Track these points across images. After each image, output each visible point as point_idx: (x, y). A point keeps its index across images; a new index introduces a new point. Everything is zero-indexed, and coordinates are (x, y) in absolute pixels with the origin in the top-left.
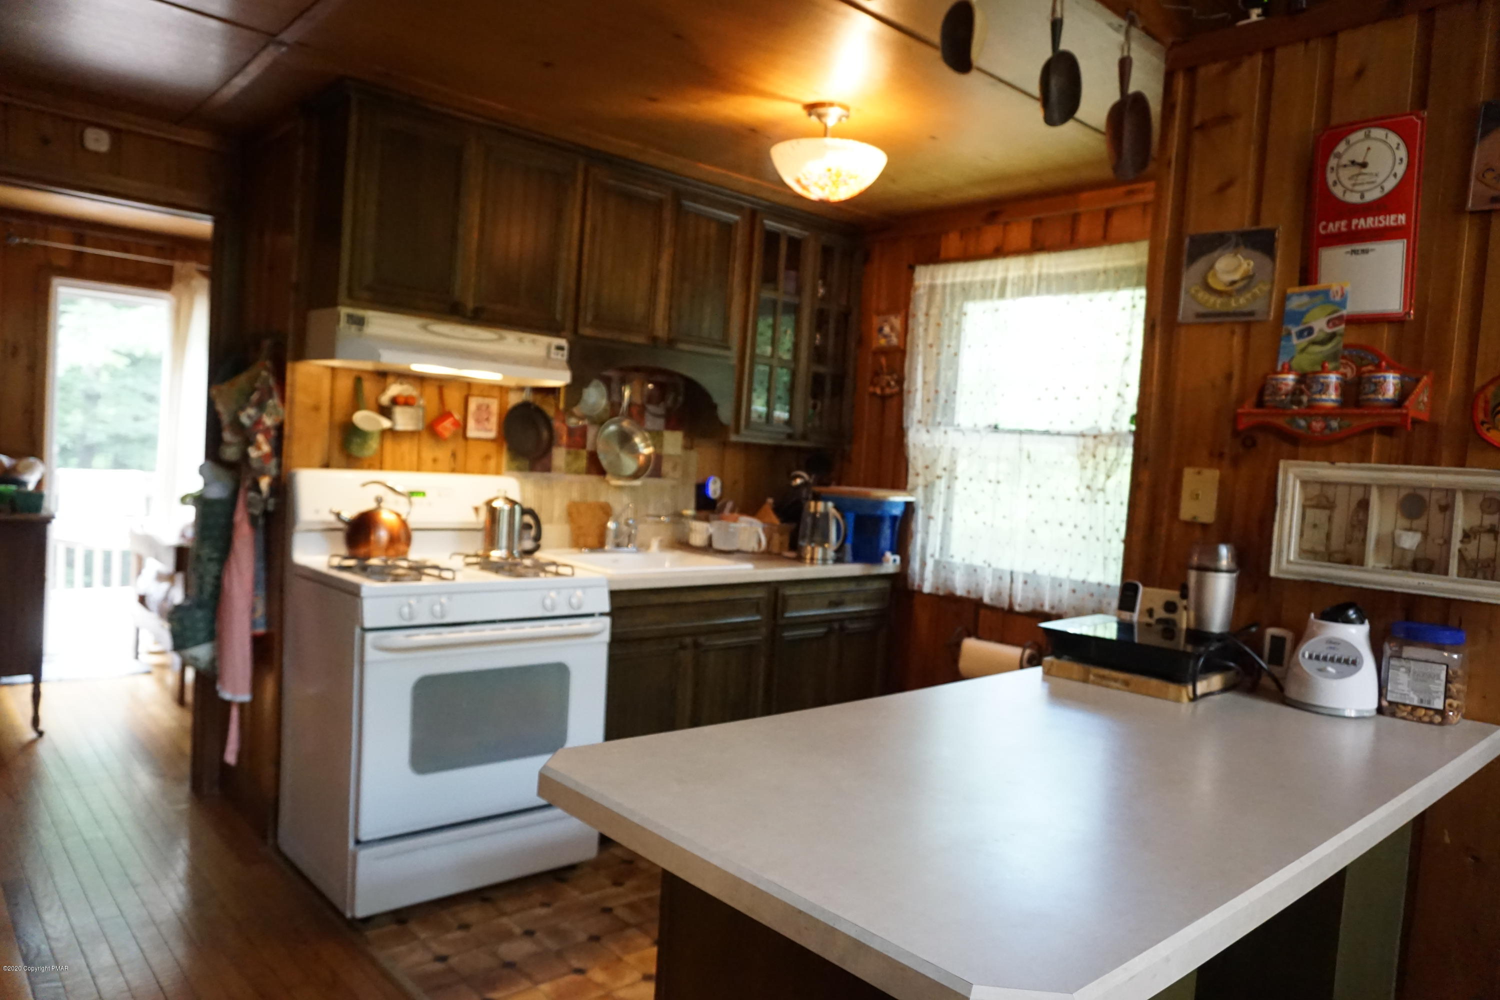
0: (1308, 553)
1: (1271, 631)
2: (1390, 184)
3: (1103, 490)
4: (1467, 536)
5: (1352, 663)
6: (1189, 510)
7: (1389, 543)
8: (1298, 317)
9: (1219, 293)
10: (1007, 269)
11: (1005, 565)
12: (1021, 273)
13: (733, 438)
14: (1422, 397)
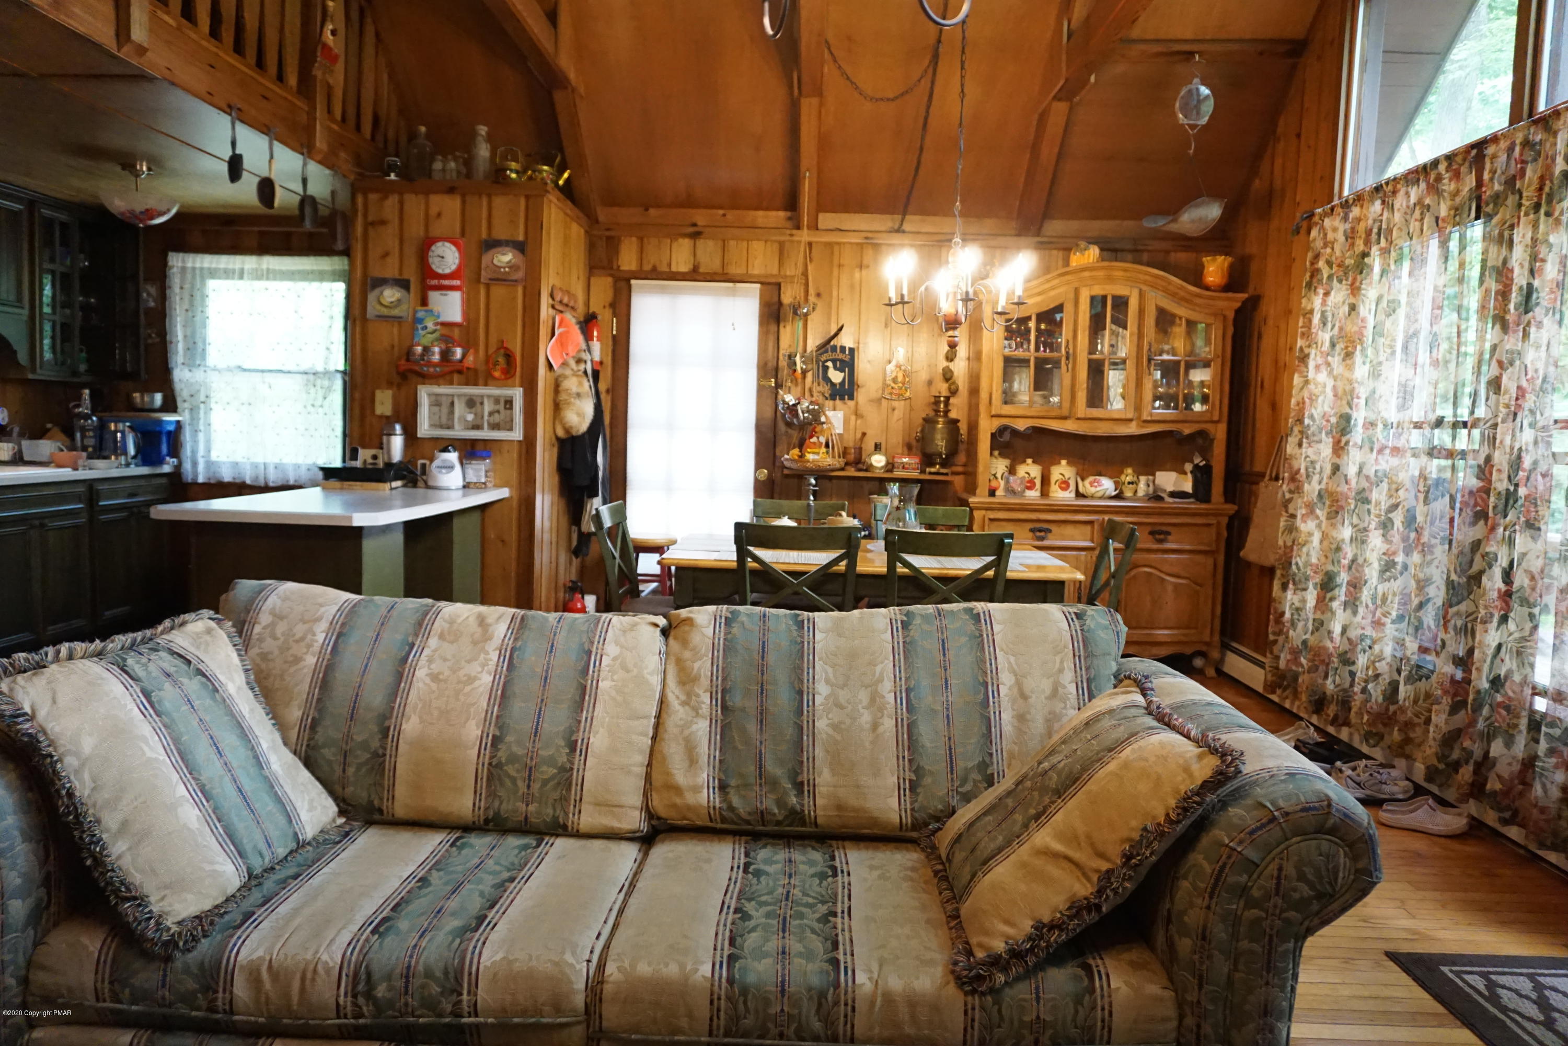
0: (433, 426)
1: (420, 462)
2: (454, 267)
3: (321, 406)
4: (491, 414)
5: (451, 468)
6: (379, 410)
7: (463, 419)
8: (421, 321)
9: (386, 306)
10: (243, 263)
11: (259, 459)
12: (254, 266)
13: (30, 376)
14: (470, 358)
